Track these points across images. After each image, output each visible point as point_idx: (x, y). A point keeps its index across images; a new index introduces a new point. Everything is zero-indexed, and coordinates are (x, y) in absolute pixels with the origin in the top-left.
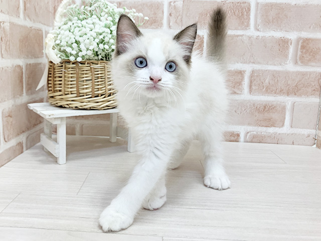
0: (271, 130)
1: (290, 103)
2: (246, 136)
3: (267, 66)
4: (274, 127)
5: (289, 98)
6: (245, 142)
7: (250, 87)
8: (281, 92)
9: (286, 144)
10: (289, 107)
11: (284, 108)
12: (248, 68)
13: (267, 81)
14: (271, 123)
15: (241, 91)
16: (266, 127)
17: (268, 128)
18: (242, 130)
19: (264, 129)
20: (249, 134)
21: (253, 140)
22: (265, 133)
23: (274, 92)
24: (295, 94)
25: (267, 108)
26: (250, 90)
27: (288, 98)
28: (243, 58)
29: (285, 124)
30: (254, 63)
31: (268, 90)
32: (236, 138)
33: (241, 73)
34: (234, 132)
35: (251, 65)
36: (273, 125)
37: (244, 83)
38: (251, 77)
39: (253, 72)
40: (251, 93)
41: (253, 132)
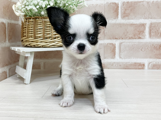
2: (149, 65)
3: (160, 20)
6: (148, 69)
7: (150, 34)
12: (148, 22)
15: (144, 37)
18: (146, 61)
19: (160, 60)
20: (151, 64)
21: (154, 68)
26: (150, 36)
28: (144, 16)
30: (151, 18)
33: (143, 25)
34: (141, 63)
35: (150, 20)
37: (146, 31)
38: (150, 27)
39: (151, 24)
40: (151, 38)
41: (153, 63)
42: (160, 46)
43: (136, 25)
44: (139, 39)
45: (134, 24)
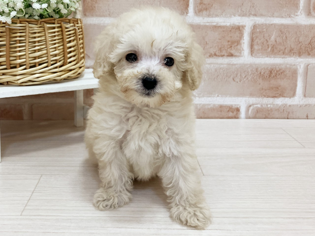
0: (279, 101)
1: (302, 66)
2: (248, 110)
3: (272, 19)
5: (302, 60)
6: (247, 118)
7: (252, 46)
8: (291, 52)
9: (299, 118)
10: (301, 70)
11: (295, 73)
13: (273, 38)
14: (278, 92)
15: (241, 53)
16: (274, 97)
17: (276, 99)
18: (242, 103)
19: (270, 100)
20: (251, 108)
21: (257, 116)
22: (272, 106)
23: (282, 52)
24: (309, 54)
25: (273, 73)
26: (252, 51)
27: (300, 60)
28: (241, 10)
29: (297, 93)
30: (255, 15)
31: (274, 50)
32: (235, 113)
33: (239, 29)
34: (232, 105)
35: (252, 18)
36: (281, 95)
37: (243, 41)
38: (253, 34)
39: (255, 27)
40: (253, 55)
41: (256, 106)
42: (271, 72)
43: (224, 28)
44: (229, 57)
45: (220, 26)
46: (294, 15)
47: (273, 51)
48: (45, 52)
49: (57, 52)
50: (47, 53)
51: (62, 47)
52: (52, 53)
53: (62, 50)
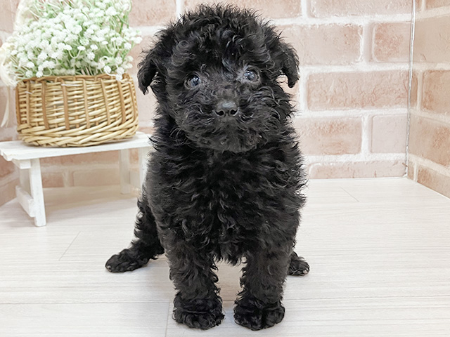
0: (343, 159)
1: (366, 118)
3: (329, 67)
4: (346, 153)
5: (366, 111)
7: (308, 99)
8: (353, 103)
9: (366, 177)
10: (365, 123)
11: (359, 126)
12: (303, 72)
13: (331, 89)
14: (341, 148)
16: (335, 154)
17: (338, 156)
19: (333, 158)
20: (312, 167)
21: (319, 175)
22: (334, 164)
23: (342, 103)
24: (373, 105)
25: (334, 128)
26: (309, 104)
27: (363, 111)
29: (362, 148)
30: (310, 64)
31: (334, 102)
35: (307, 67)
36: (345, 152)
39: (310, 77)
40: (311, 108)
41: (317, 164)
42: (332, 127)
46: (354, 61)
47: (332, 102)
48: (104, 109)
49: (115, 109)
50: (106, 111)
51: (119, 104)
52: (111, 111)
53: (119, 107)
